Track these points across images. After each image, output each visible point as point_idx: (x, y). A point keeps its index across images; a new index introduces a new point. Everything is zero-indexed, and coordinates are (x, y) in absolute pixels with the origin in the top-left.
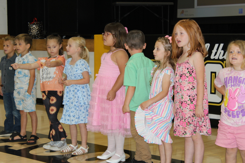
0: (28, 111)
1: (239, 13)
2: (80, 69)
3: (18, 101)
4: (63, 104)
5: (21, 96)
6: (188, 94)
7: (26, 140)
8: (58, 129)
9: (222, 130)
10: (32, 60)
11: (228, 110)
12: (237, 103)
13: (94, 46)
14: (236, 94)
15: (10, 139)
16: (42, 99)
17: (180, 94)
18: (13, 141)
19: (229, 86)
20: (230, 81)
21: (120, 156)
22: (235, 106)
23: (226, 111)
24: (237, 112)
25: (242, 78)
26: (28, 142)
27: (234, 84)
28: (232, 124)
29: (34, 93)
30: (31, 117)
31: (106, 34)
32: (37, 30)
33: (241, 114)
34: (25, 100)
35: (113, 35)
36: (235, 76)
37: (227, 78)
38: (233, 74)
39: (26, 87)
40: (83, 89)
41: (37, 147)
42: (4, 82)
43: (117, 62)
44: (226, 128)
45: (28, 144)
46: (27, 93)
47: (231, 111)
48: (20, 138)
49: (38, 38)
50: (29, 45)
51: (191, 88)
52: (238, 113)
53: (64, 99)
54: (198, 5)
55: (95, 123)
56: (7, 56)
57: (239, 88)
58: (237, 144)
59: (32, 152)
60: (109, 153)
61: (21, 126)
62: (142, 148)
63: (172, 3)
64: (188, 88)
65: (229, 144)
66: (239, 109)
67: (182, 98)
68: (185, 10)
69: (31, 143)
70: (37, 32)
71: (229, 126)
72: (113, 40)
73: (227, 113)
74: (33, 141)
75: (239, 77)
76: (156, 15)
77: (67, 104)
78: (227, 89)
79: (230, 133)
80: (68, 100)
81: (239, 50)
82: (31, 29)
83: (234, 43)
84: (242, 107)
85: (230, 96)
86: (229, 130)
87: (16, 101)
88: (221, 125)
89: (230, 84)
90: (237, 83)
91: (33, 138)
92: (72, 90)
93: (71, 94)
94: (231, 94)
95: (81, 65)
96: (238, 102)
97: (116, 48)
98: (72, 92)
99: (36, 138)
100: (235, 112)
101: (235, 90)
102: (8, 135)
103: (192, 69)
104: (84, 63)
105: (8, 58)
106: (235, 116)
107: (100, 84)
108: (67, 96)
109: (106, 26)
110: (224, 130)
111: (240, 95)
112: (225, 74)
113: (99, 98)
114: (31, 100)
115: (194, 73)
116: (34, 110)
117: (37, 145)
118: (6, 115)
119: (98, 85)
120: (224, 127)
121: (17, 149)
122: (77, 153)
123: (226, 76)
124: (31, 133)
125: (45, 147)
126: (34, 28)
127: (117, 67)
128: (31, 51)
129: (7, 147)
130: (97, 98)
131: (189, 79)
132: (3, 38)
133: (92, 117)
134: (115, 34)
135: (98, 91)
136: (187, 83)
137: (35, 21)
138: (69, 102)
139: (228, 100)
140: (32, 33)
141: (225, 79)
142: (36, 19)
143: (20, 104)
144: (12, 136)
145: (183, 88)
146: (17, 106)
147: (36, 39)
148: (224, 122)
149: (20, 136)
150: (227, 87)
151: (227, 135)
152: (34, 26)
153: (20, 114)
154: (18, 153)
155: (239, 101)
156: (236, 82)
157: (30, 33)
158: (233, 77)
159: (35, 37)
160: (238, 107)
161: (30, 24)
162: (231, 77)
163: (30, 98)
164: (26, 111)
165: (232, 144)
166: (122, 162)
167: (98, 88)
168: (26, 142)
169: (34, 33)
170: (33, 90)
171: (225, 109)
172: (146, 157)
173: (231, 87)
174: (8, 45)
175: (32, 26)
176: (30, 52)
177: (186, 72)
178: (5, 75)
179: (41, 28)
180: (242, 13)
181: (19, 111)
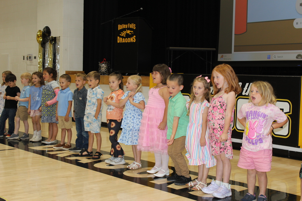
0: (94, 132)
1: (268, 58)
2: (138, 100)
3: (87, 123)
4: (121, 127)
5: (89, 120)
6: (219, 123)
7: (92, 156)
8: (116, 148)
9: (243, 154)
10: (100, 92)
11: (248, 138)
12: (255, 133)
13: (149, 82)
14: (255, 125)
15: (80, 154)
16: (107, 123)
17: (212, 122)
18: (82, 156)
19: (250, 118)
20: (251, 115)
21: (165, 171)
22: (254, 136)
23: (247, 139)
24: (255, 140)
25: (260, 112)
26: (93, 157)
27: (254, 117)
28: (252, 149)
29: (100, 118)
30: (96, 137)
31: (155, 73)
32: (106, 68)
33: (259, 142)
34: (92, 123)
35: (160, 73)
36: (255, 110)
37: (248, 112)
38: (253, 109)
39: (93, 113)
40: (139, 116)
41: (100, 161)
42: (76, 109)
43: (163, 96)
44: (246, 153)
45: (93, 158)
46: (94, 118)
47: (251, 139)
48: (87, 153)
49: (106, 74)
50: (98, 81)
51: (221, 119)
52: (257, 141)
53: (122, 124)
54: (235, 51)
55: (145, 145)
56: (78, 89)
57: (258, 120)
58: (255, 166)
59: (96, 165)
60: (156, 169)
61: (89, 144)
62: (182, 166)
63: (214, 49)
64: (218, 118)
65: (249, 166)
66: (257, 138)
67: (214, 125)
68: (224, 55)
69: (96, 158)
70: (106, 69)
71: (249, 151)
72: (161, 78)
73: (247, 141)
74: (97, 157)
75: (258, 111)
76: (201, 58)
77: (124, 128)
78: (248, 121)
79: (249, 157)
80: (125, 124)
81: (257, 90)
82: (101, 67)
83: (255, 84)
84: (259, 136)
85: (250, 126)
86: (249, 155)
87: (85, 124)
88: (242, 151)
89: (250, 117)
90: (257, 116)
91: (97, 154)
92: (129, 117)
93: (128, 120)
94: (251, 126)
95: (139, 97)
96: (257, 133)
97: (163, 84)
98: (129, 118)
99: (100, 154)
100: (254, 140)
101: (255, 122)
102: (78, 152)
103: (224, 103)
104: (141, 95)
105: (79, 90)
106: (254, 143)
107: (149, 113)
108: (125, 121)
109: (154, 67)
110: (244, 155)
111: (258, 126)
112: (247, 108)
113: (148, 124)
114: (97, 124)
115: (224, 106)
116: (99, 132)
117: (101, 160)
118: (77, 135)
119: (147, 114)
120: (245, 152)
121: (84, 163)
122: (134, 167)
123: (247, 110)
124: (96, 150)
125: (107, 161)
126: (103, 67)
127: (163, 100)
128: (99, 84)
129: (77, 160)
130: (147, 124)
131: (220, 110)
132: (75, 75)
133: (143, 140)
134: (162, 73)
135: (147, 118)
136: (218, 113)
137: (104, 61)
138: (126, 127)
139: (249, 130)
140: (101, 70)
141: (246, 112)
142: (105, 59)
143: (88, 126)
144: (82, 152)
145: (215, 117)
146: (85, 128)
147: (104, 76)
148: (245, 148)
149: (88, 152)
150: (248, 119)
151: (246, 159)
152: (103, 65)
153: (88, 135)
154: (85, 166)
155: (257, 131)
156: (255, 116)
157: (100, 70)
158: (253, 111)
159: (104, 74)
160: (257, 136)
161: (101, 63)
162: (252, 111)
163: (96, 122)
164: (92, 132)
165: (251, 166)
166: (167, 176)
167: (148, 116)
168: (92, 157)
169: (103, 70)
170: (99, 116)
171: (247, 137)
172: (185, 172)
173: (251, 119)
174: (80, 80)
175: (102, 65)
176: (99, 86)
177: (218, 105)
178: (76, 104)
179: (109, 67)
180: (270, 58)
181: (87, 132)
